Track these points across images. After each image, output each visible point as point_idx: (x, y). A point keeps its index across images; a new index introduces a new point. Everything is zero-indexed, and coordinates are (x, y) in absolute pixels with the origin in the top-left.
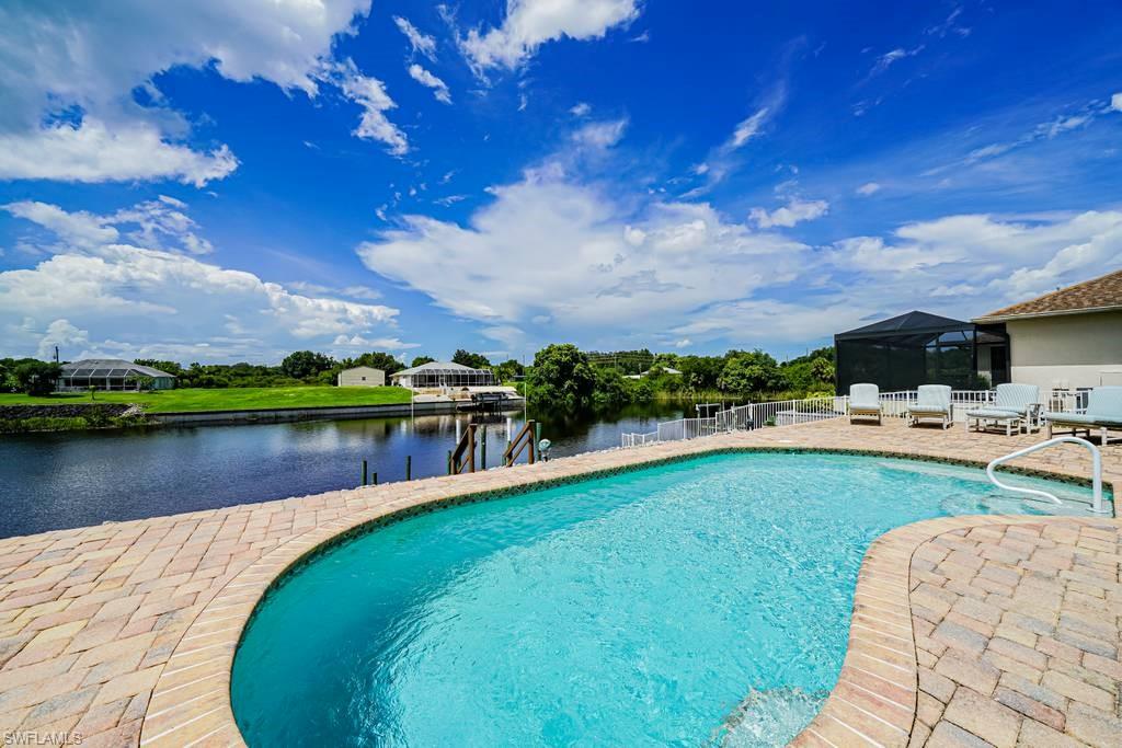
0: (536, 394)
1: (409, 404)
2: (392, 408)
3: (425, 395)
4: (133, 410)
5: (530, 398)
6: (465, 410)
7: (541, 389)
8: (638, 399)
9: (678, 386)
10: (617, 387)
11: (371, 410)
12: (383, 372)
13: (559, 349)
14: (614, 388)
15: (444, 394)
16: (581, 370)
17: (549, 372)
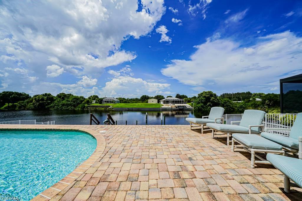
0: (197, 107)
1: (160, 108)
2: (156, 109)
3: (165, 106)
4: (110, 107)
5: (195, 108)
6: (174, 110)
7: (199, 105)
8: (238, 110)
9: (259, 105)
10: (229, 105)
11: (151, 109)
12: (157, 100)
13: (206, 93)
14: (227, 106)
15: (170, 106)
16: (213, 99)
17: (202, 100)
